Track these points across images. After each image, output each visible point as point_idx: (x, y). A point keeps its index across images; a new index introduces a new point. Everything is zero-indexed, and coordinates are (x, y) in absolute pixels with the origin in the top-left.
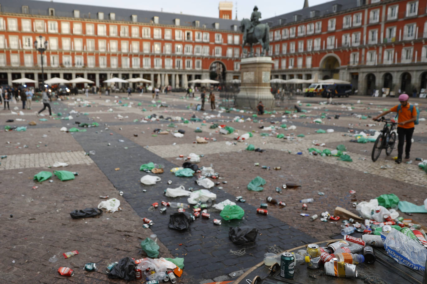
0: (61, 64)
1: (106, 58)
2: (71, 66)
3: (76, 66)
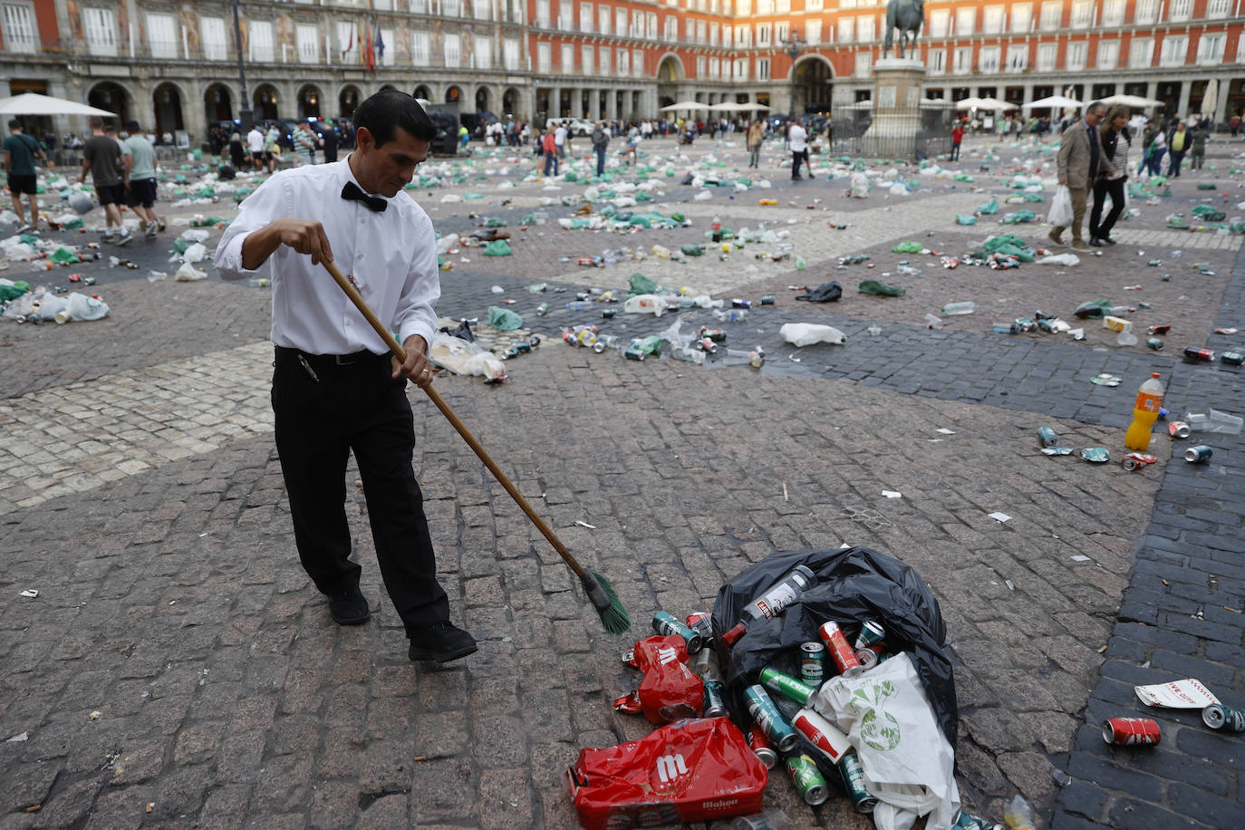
0: (975, 67)
1: (1085, 45)
2: (996, 70)
3: (1008, 70)
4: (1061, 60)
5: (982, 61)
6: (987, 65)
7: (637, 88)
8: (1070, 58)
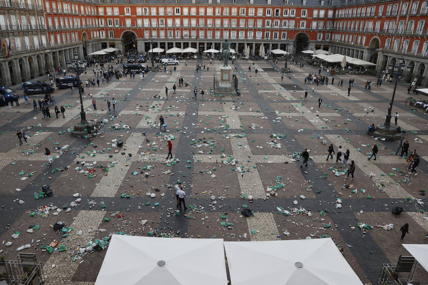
1: (212, 32)
2: (188, 38)
3: (191, 38)
4: (206, 35)
5: (184, 35)
6: (185, 36)
7: (78, 46)
8: (208, 35)
